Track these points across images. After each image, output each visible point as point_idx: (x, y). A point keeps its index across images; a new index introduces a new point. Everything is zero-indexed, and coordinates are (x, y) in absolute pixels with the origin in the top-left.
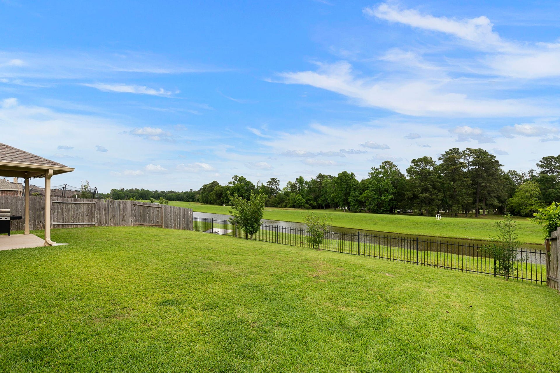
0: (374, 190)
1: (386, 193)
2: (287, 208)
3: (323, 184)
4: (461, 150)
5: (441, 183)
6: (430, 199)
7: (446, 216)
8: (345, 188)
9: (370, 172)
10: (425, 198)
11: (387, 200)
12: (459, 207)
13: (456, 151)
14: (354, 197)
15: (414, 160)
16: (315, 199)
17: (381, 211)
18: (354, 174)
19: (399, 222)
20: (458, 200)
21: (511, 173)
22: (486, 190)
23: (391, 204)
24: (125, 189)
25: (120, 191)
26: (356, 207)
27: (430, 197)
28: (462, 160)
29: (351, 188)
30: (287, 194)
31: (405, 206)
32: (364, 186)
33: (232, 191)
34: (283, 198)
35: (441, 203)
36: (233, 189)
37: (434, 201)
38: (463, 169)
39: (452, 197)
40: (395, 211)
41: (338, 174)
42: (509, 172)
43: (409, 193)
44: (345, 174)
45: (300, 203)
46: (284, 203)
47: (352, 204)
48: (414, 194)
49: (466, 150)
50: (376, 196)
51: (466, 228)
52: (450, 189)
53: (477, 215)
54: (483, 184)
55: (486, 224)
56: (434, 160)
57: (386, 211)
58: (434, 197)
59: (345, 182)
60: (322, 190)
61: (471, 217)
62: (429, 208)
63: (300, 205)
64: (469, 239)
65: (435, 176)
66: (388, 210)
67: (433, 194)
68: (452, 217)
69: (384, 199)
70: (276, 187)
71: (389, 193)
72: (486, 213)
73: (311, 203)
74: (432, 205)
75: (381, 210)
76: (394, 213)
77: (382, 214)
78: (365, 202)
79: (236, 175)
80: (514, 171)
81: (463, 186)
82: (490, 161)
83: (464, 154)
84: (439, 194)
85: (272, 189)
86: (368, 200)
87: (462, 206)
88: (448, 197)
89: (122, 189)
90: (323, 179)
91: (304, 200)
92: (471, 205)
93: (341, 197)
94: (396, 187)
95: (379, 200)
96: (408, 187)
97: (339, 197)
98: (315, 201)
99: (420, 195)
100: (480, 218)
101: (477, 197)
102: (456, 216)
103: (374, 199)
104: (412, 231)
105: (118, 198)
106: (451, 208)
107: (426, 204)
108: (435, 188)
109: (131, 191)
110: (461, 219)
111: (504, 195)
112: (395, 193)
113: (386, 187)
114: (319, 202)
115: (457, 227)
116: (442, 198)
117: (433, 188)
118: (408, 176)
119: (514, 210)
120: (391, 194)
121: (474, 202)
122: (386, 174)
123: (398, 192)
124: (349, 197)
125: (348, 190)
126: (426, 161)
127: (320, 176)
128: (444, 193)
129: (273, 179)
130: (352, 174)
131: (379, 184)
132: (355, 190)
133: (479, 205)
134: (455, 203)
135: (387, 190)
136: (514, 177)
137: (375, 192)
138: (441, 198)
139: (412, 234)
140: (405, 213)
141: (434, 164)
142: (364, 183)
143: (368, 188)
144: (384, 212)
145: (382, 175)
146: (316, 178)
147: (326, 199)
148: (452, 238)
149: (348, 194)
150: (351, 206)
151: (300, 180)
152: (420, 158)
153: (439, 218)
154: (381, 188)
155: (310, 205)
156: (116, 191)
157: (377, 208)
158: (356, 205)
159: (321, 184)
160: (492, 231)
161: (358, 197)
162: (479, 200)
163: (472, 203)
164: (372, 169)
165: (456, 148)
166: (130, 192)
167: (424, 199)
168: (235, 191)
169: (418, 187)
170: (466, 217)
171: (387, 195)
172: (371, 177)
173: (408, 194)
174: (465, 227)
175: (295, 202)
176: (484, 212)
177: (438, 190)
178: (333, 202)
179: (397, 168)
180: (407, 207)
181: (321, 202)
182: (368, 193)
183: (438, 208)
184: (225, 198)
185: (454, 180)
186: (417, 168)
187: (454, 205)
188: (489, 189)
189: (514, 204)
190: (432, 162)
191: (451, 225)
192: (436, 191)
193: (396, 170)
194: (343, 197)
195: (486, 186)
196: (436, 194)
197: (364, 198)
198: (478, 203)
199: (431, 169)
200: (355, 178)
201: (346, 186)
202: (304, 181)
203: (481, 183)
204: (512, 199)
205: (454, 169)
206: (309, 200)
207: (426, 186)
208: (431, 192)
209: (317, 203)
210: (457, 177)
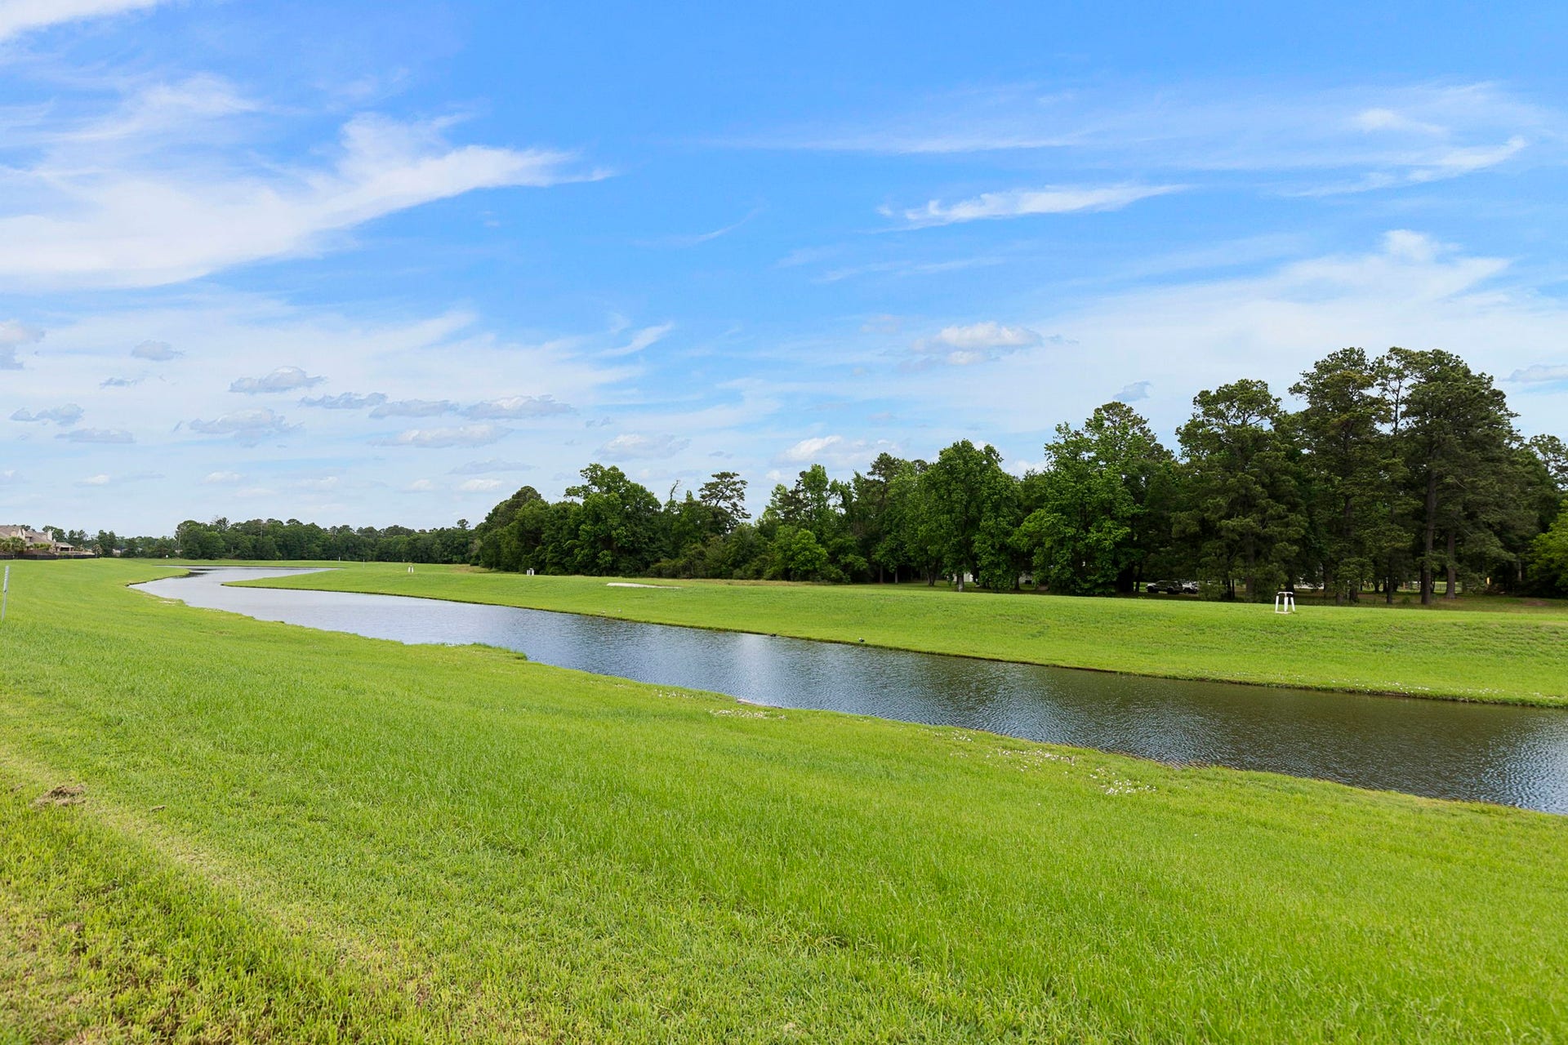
0: (1062, 509)
1: (1105, 520)
2: (761, 581)
3: (892, 491)
4: (1371, 358)
5: (1297, 476)
6: (1258, 536)
7: (1316, 601)
8: (961, 503)
9: (1051, 443)
10: (1241, 535)
11: (1107, 543)
12: (1362, 565)
13: (1352, 357)
14: (992, 536)
15: (1204, 394)
16: (865, 548)
17: (1087, 586)
18: (994, 452)
19: (1131, 626)
20: (1359, 542)
21: (1540, 447)
22: (1460, 500)
23: (1123, 558)
24: (231, 522)
25: (210, 529)
26: (999, 572)
27: (1259, 529)
28: (1374, 392)
29: (983, 502)
30: (766, 530)
31: (1173, 566)
32: (1033, 493)
33: (575, 521)
34: (752, 545)
35: (1298, 554)
36: (577, 515)
37: (1274, 544)
38: (1378, 426)
39: (1338, 529)
40: (1138, 586)
41: (941, 453)
42: (1536, 442)
43: (1183, 515)
44: (963, 449)
45: (809, 561)
46: (755, 564)
47: (985, 560)
48: (1203, 522)
49: (1387, 354)
50: (1071, 531)
51: (1392, 646)
52: (1331, 500)
53: (1425, 598)
54: (1449, 480)
55: (1467, 627)
56: (1275, 391)
57: (1104, 584)
58: (1273, 529)
59: (962, 482)
60: (889, 515)
61: (1405, 603)
62: (1256, 572)
63: (809, 567)
64: (1404, 696)
65: (1278, 450)
66: (1112, 583)
67: (1272, 518)
68: (1338, 604)
69: (1098, 541)
70: (734, 505)
71: (1115, 519)
72: (1458, 589)
73: (848, 560)
74: (1266, 559)
75: (1086, 581)
76: (1136, 594)
77: (1089, 596)
78: (1030, 553)
79: (593, 463)
80: (1552, 439)
81: (1379, 488)
82: (1475, 391)
83: (1381, 371)
84: (1292, 516)
85: (718, 513)
86: (1041, 544)
87: (1375, 562)
88: (1323, 529)
89: (219, 522)
90: (893, 474)
91: (823, 551)
92: (1406, 558)
93: (949, 534)
94: (1139, 496)
95: (1080, 545)
96: (1182, 496)
97: (941, 537)
98: (863, 555)
99: (1224, 522)
100: (1437, 607)
101: (1427, 529)
102: (1353, 599)
103: (1061, 542)
104: (1174, 662)
105: (200, 553)
106: (1334, 572)
107: (1245, 558)
108: (1276, 497)
109: (253, 528)
110: (1369, 609)
111: (1524, 518)
112: (1134, 518)
113: (1105, 496)
114: (876, 557)
115: (1354, 642)
116: (1303, 532)
117: (1270, 497)
118: (1184, 455)
119: (1556, 577)
120: (1122, 521)
121: (1418, 549)
122: (1107, 450)
123: (1150, 514)
124: (977, 537)
125: (973, 511)
126: (1249, 396)
127: (885, 464)
128: (1310, 515)
129: (724, 475)
130: (990, 450)
131: (1079, 486)
132: (996, 508)
133: (1436, 559)
134: (1349, 551)
135: (1107, 509)
136: (1551, 460)
137: (1069, 515)
138: (1298, 533)
139: (1172, 673)
140: (1174, 594)
141: (1275, 409)
142: (1032, 486)
143: (1041, 501)
144: (1097, 591)
145: (1093, 454)
146: (871, 470)
147: (902, 545)
148: (1332, 690)
149: (972, 524)
150: (980, 569)
151: (814, 480)
152: (1226, 386)
153: (1285, 609)
154: (1087, 499)
155: (846, 567)
156: (197, 528)
157: (1073, 574)
158: (998, 565)
159: (886, 491)
160: (1493, 658)
161: (1008, 534)
162: (1435, 542)
163: (1410, 552)
164: (1059, 430)
165: (1352, 351)
166: (247, 533)
167: (1238, 538)
168: (584, 522)
169: (1220, 491)
170: (1389, 603)
171: (1109, 524)
172: (1053, 459)
173: (1183, 521)
174: (1385, 644)
175: (792, 559)
176: (1450, 587)
177: (1288, 503)
178: (925, 558)
179: (1147, 426)
180: (1176, 569)
181: (884, 555)
182: (1040, 519)
183: (1286, 572)
184: (550, 548)
185: (1345, 467)
186: (1214, 420)
187: (1346, 560)
188: (1470, 496)
189: (1556, 556)
190: (1267, 402)
191: (1330, 633)
192: (1282, 508)
193: (1145, 434)
194: (955, 537)
195: (1458, 487)
196: (1280, 517)
197: (1026, 539)
198: (1430, 553)
199: (1267, 425)
200: (999, 464)
201: (965, 497)
202: (827, 483)
203: (1441, 477)
204: (1551, 538)
205: (1346, 425)
206: (843, 550)
207: (1246, 489)
208: (1264, 511)
209: (869, 561)
210: (1358, 454)
